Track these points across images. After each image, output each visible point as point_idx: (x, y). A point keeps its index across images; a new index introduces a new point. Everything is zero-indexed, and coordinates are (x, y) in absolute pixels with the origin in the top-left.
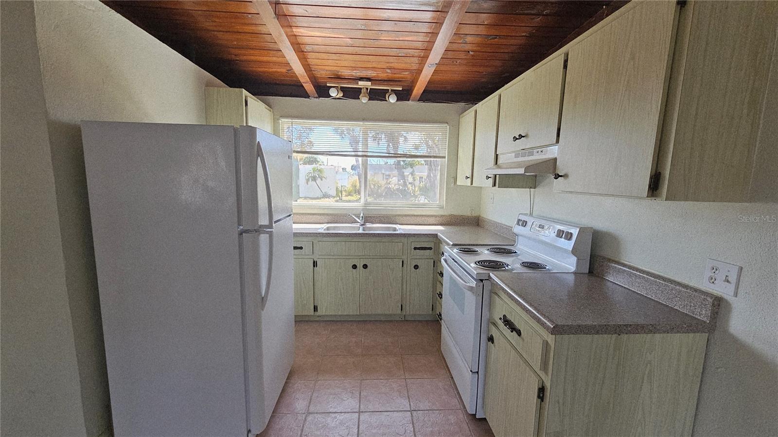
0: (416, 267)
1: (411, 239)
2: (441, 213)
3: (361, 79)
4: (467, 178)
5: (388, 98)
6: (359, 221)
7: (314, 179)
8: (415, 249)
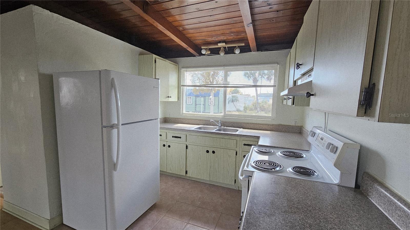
1: (242, 138)
3: (220, 42)
4: (285, 99)
5: (235, 52)
6: (218, 125)
7: (233, 101)
8: (245, 145)
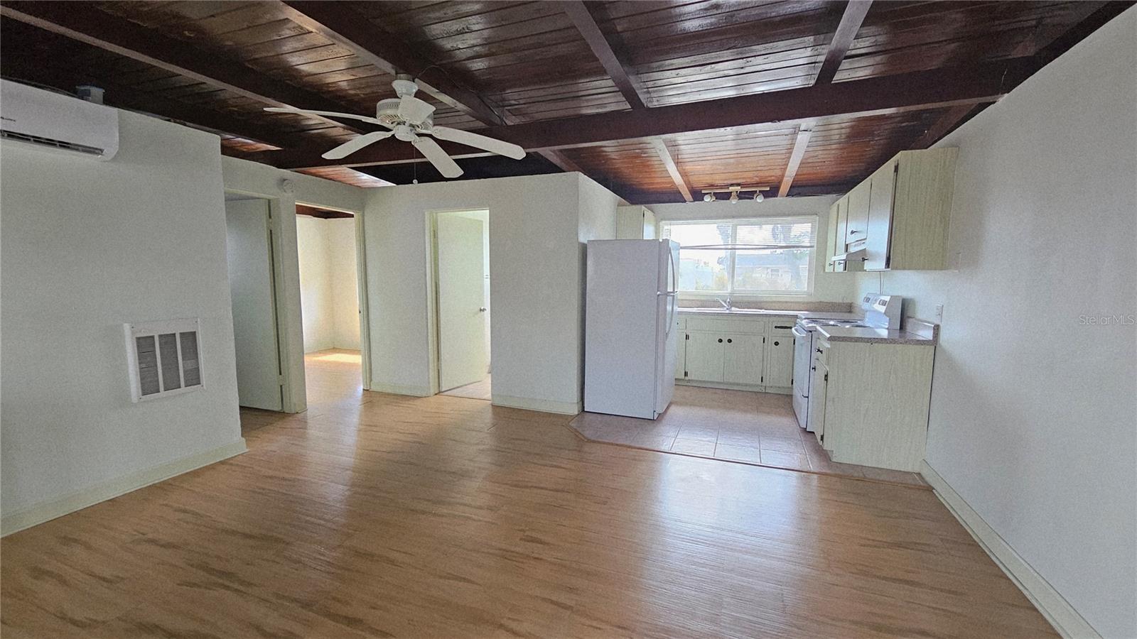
0: (776, 344)
1: (772, 319)
3: (732, 185)
4: (831, 264)
6: (726, 305)
8: (776, 327)
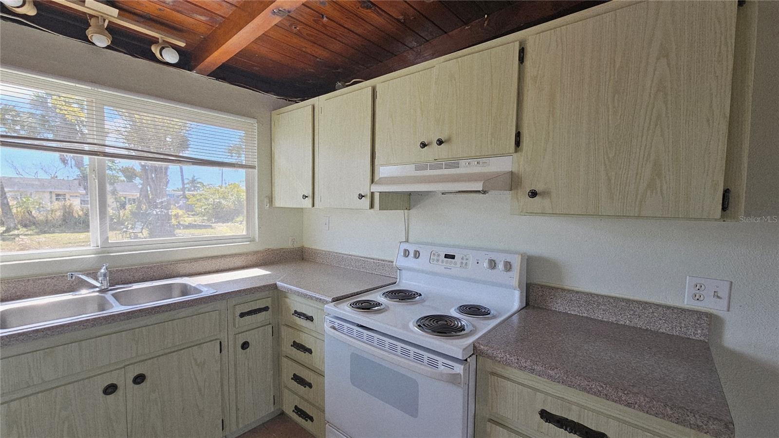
0: (245, 345)
1: (233, 301)
2: (253, 248)
4: (305, 197)
5: (161, 55)
6: (98, 284)
8: (242, 315)
